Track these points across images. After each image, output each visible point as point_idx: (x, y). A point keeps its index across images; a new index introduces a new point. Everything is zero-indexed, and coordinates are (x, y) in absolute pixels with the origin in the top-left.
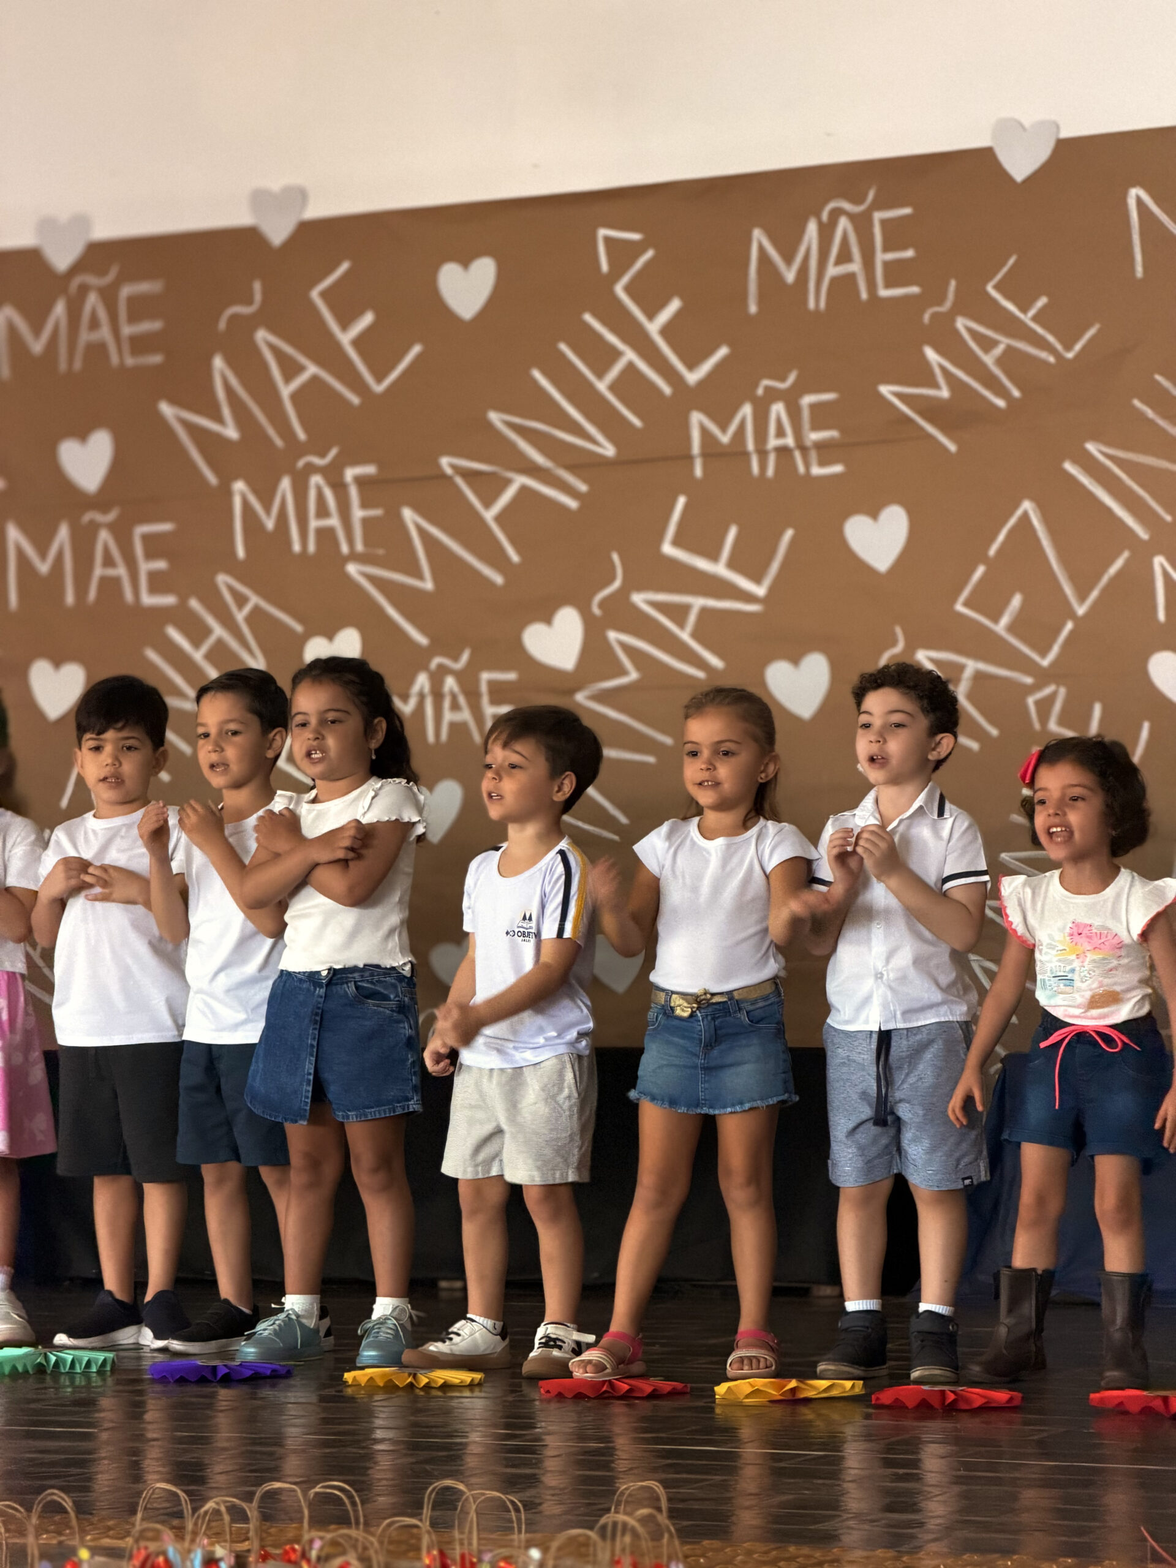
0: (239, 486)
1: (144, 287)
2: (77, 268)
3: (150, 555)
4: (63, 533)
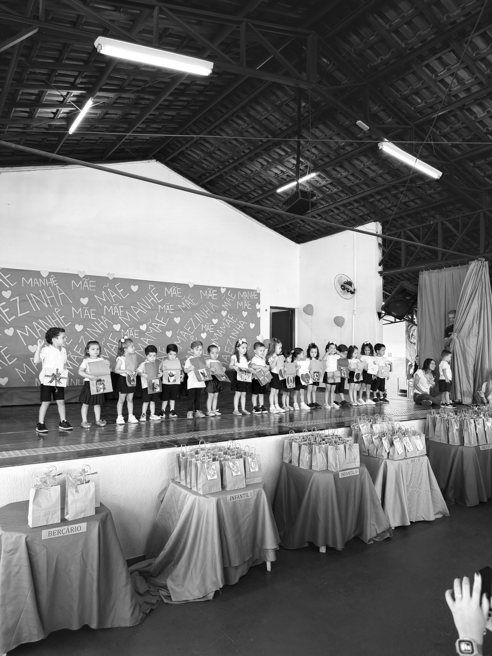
0: (105, 306)
1: (93, 281)
2: (83, 278)
3: (92, 313)
4: (80, 309)
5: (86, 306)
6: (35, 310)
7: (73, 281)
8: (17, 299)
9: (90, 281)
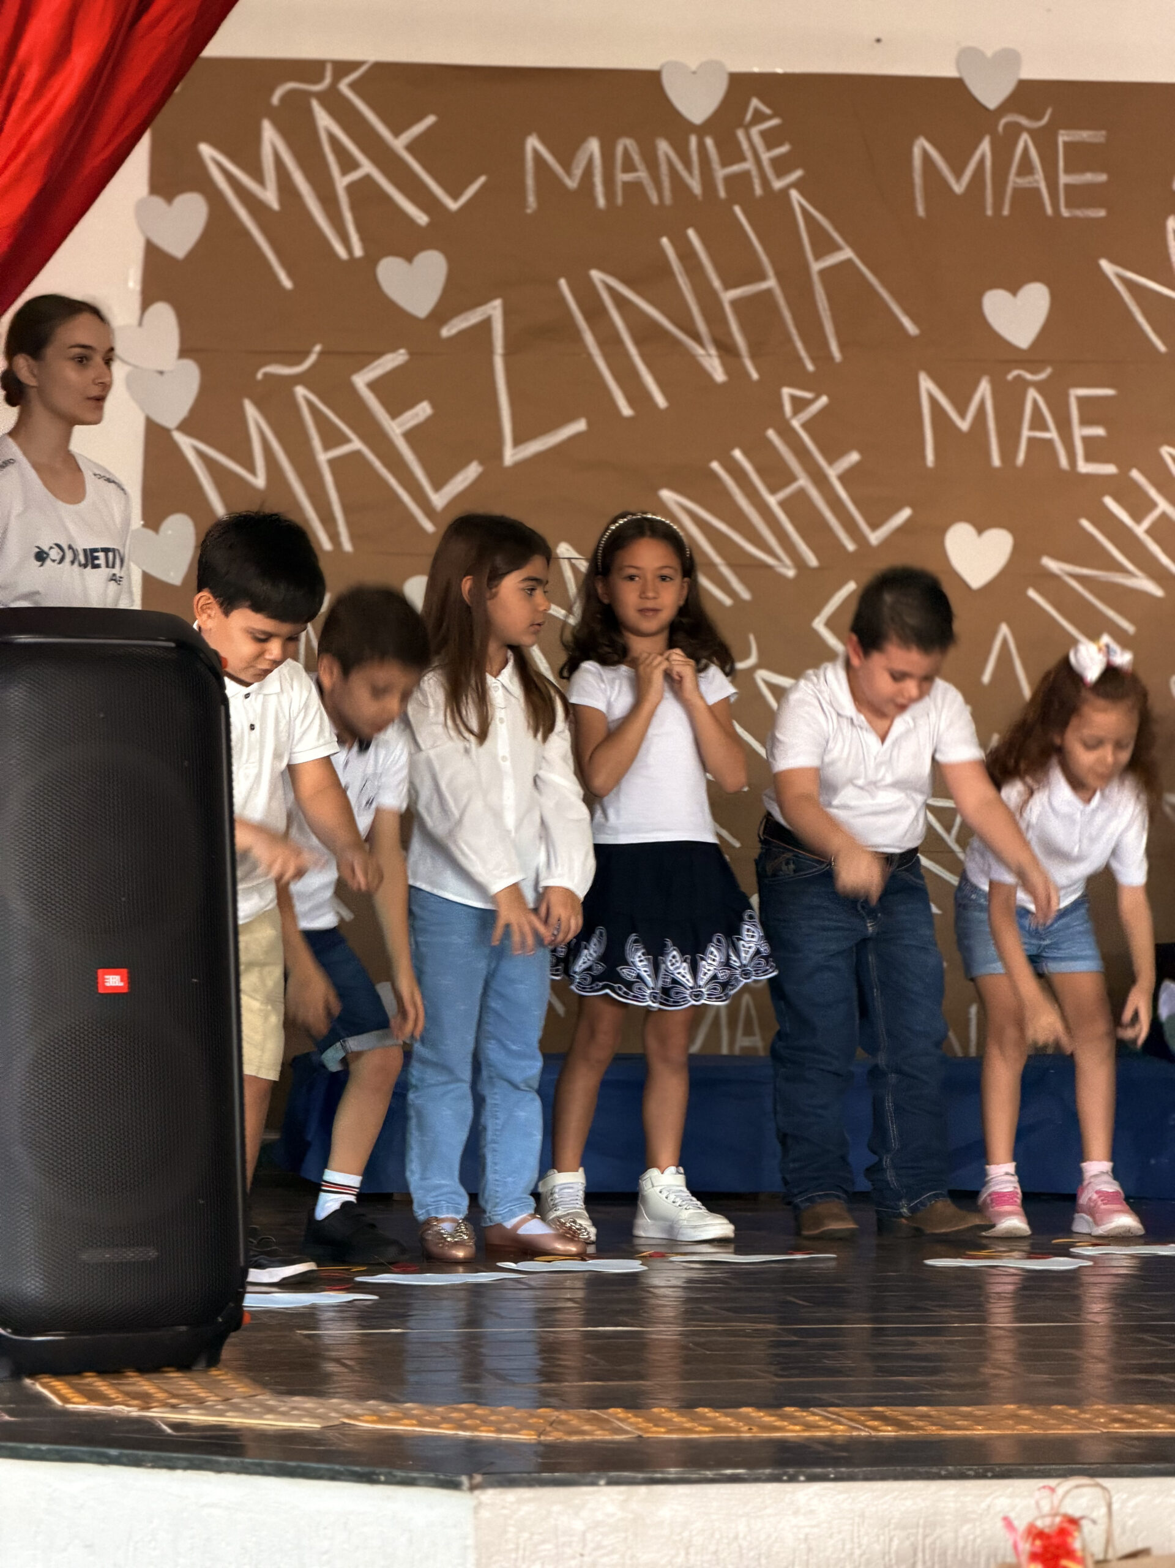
1: (1085, 135)
2: (1007, 106)
3: (1085, 422)
4: (984, 388)
5: (1030, 359)
6: (626, 411)
7: (921, 145)
8: (486, 325)
9: (1063, 137)
